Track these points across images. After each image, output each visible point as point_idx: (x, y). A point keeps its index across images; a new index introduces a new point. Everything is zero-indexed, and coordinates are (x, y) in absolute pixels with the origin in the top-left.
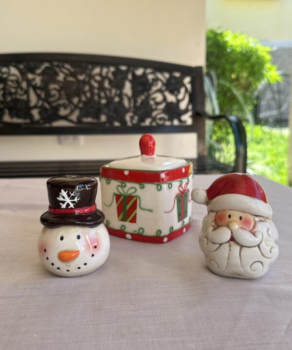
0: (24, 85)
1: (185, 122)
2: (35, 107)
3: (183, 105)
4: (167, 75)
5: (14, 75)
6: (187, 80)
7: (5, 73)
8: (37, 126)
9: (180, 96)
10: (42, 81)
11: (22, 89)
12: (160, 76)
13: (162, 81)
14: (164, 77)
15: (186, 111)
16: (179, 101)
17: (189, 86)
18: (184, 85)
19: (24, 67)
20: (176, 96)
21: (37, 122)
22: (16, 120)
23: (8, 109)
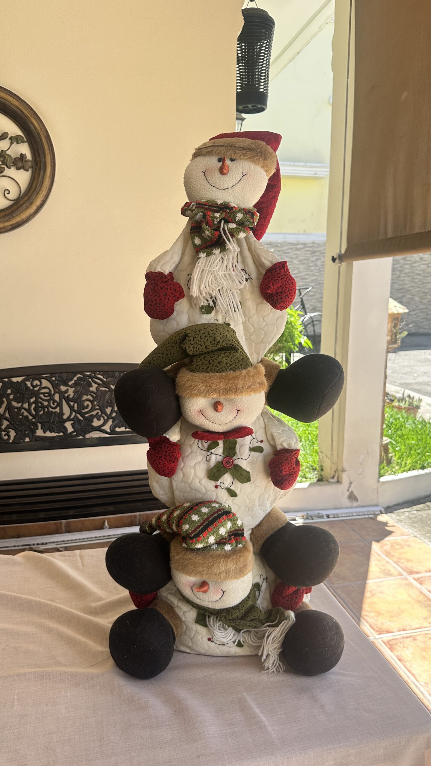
0: (57, 397)
2: (68, 419)
5: (45, 388)
7: (37, 386)
8: (70, 439)
10: (74, 392)
11: (54, 401)
19: (57, 380)
21: (71, 435)
22: (48, 434)
23: (40, 423)
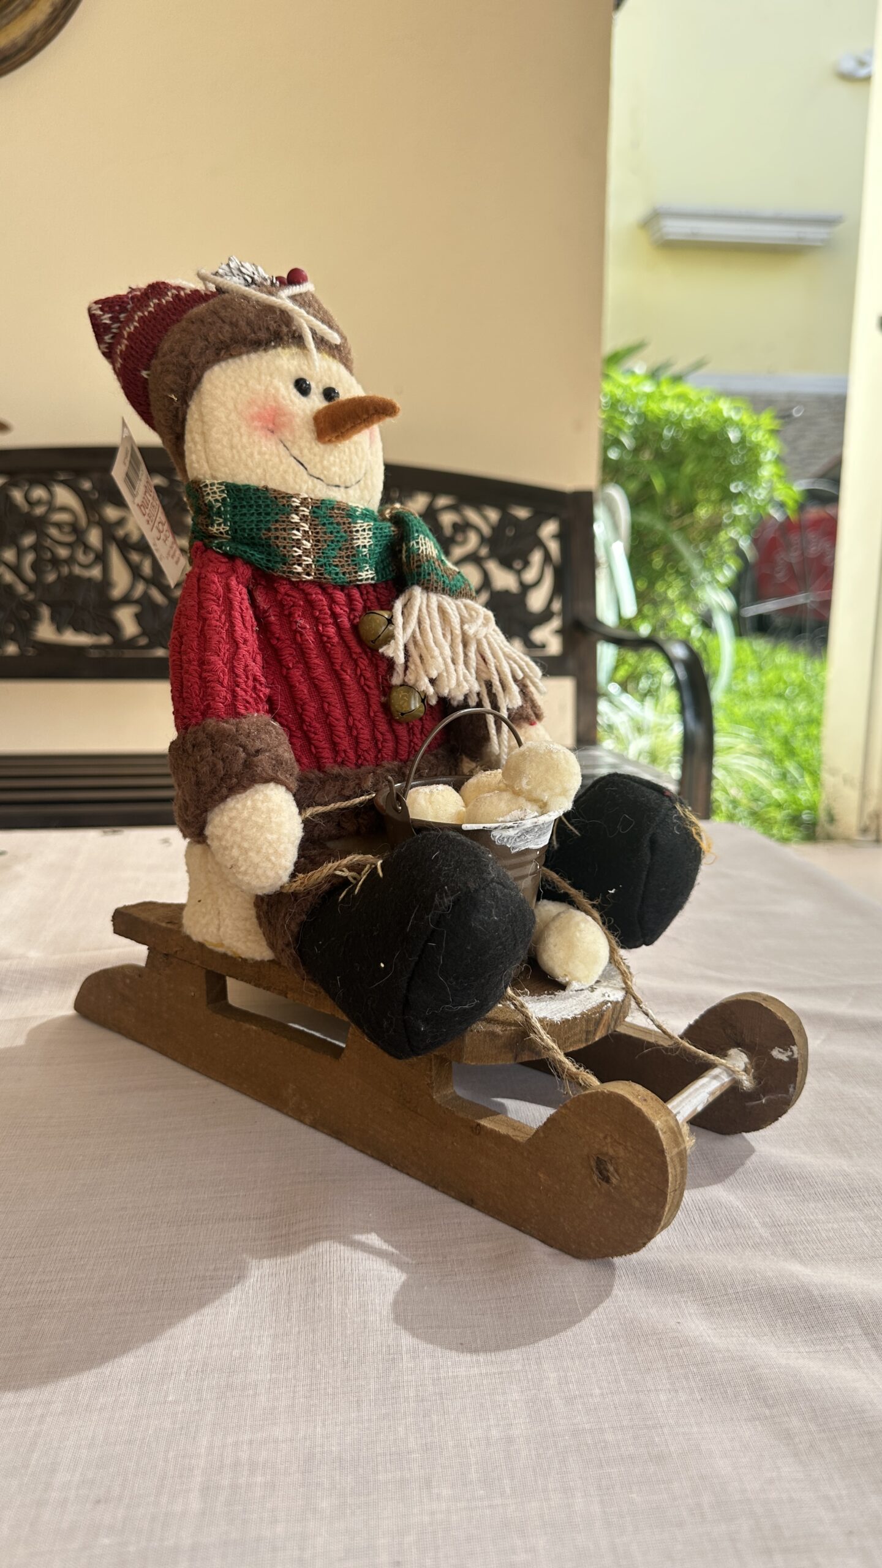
0: (94, 537)
1: (543, 646)
2: (126, 600)
3: (537, 601)
4: (493, 515)
5: (64, 509)
6: (549, 529)
7: (39, 502)
8: (129, 654)
9: (530, 576)
11: (87, 548)
12: (472, 516)
13: (478, 530)
14: (485, 518)
15: (546, 616)
16: (525, 588)
17: (554, 547)
18: (540, 544)
19: (94, 487)
20: (519, 573)
21: (131, 643)
22: (71, 638)
23: (48, 605)
